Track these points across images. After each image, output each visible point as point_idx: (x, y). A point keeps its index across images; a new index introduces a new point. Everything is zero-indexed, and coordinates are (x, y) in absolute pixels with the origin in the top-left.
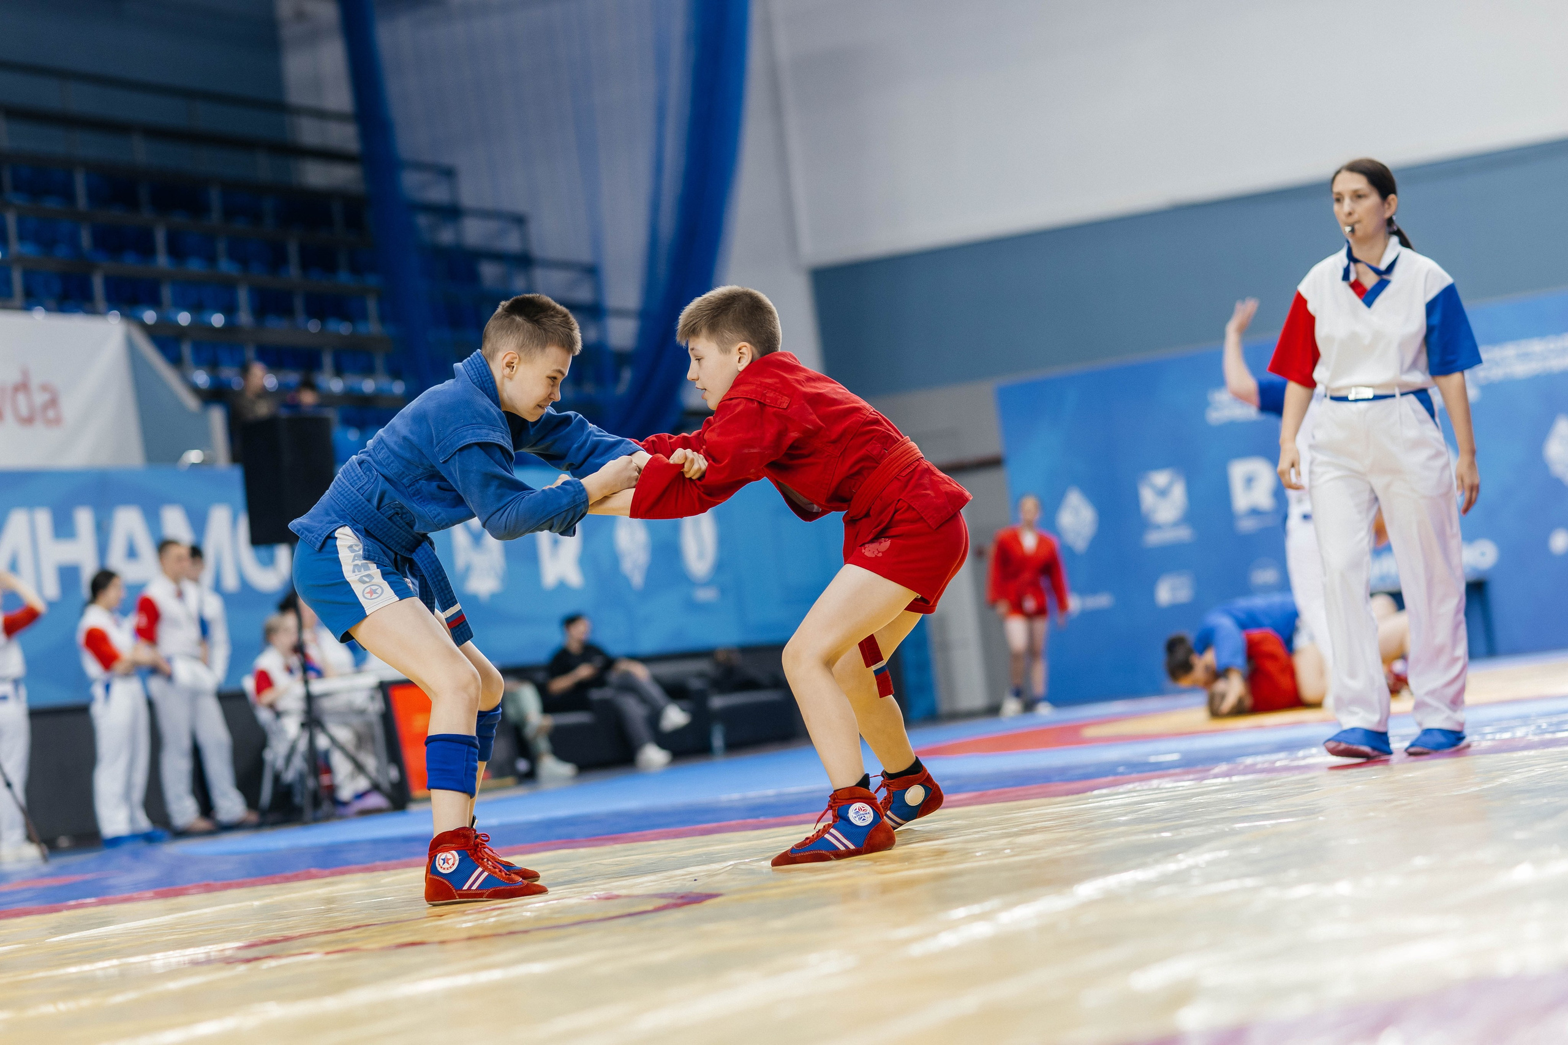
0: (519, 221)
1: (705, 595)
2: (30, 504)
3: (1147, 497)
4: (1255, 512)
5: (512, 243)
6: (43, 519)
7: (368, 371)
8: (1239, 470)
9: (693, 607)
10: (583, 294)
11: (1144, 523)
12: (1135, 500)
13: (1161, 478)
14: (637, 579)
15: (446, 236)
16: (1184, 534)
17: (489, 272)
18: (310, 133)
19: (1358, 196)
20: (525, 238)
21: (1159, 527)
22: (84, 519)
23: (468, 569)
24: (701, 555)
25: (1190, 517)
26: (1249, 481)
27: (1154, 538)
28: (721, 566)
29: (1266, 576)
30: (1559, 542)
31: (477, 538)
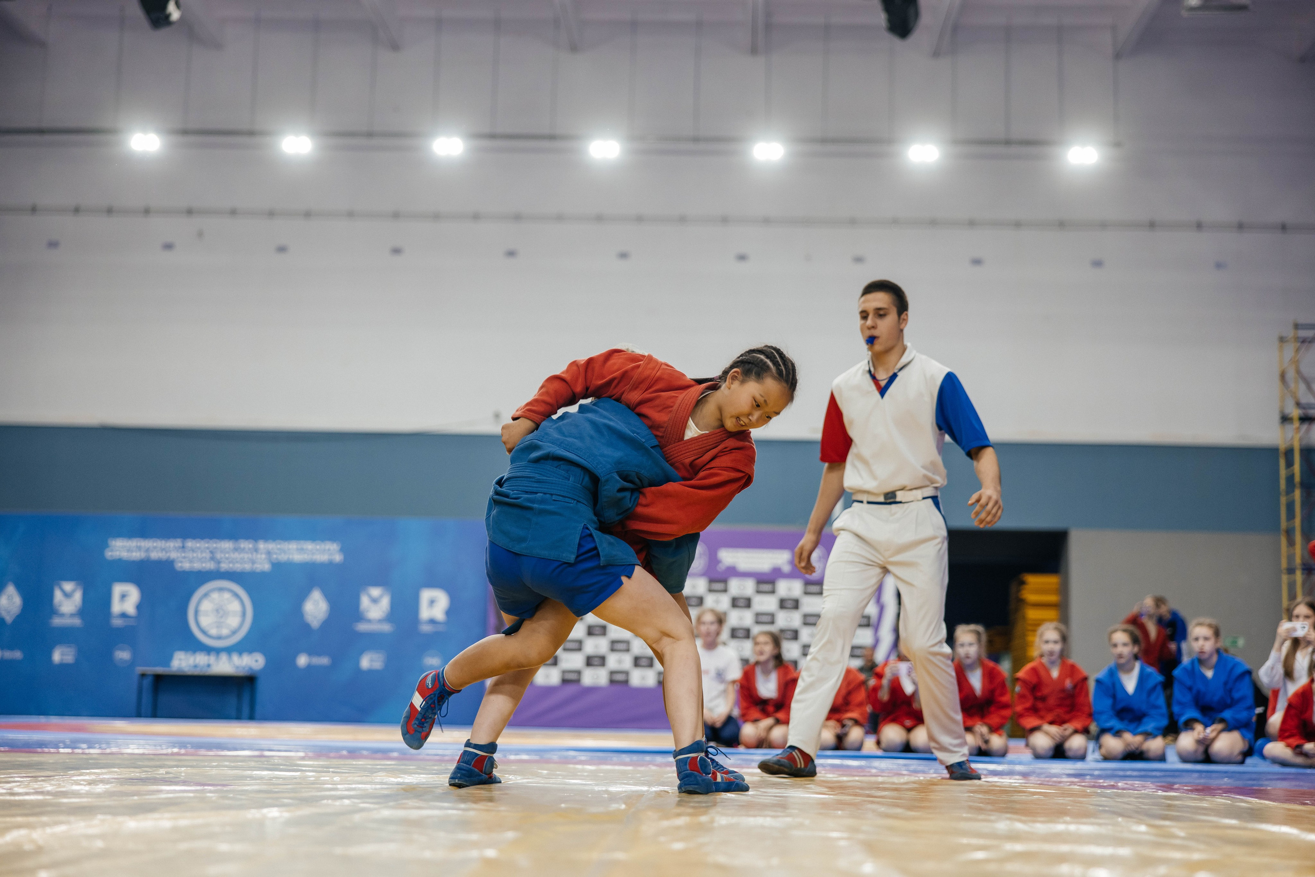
3: (58, 595)
4: (124, 615)
8: (118, 589)
11: (53, 611)
12: (50, 596)
13: (68, 586)
16: (77, 622)
21: (62, 615)
25: (82, 612)
26: (124, 596)
27: (57, 621)
29: (123, 655)
30: (302, 660)
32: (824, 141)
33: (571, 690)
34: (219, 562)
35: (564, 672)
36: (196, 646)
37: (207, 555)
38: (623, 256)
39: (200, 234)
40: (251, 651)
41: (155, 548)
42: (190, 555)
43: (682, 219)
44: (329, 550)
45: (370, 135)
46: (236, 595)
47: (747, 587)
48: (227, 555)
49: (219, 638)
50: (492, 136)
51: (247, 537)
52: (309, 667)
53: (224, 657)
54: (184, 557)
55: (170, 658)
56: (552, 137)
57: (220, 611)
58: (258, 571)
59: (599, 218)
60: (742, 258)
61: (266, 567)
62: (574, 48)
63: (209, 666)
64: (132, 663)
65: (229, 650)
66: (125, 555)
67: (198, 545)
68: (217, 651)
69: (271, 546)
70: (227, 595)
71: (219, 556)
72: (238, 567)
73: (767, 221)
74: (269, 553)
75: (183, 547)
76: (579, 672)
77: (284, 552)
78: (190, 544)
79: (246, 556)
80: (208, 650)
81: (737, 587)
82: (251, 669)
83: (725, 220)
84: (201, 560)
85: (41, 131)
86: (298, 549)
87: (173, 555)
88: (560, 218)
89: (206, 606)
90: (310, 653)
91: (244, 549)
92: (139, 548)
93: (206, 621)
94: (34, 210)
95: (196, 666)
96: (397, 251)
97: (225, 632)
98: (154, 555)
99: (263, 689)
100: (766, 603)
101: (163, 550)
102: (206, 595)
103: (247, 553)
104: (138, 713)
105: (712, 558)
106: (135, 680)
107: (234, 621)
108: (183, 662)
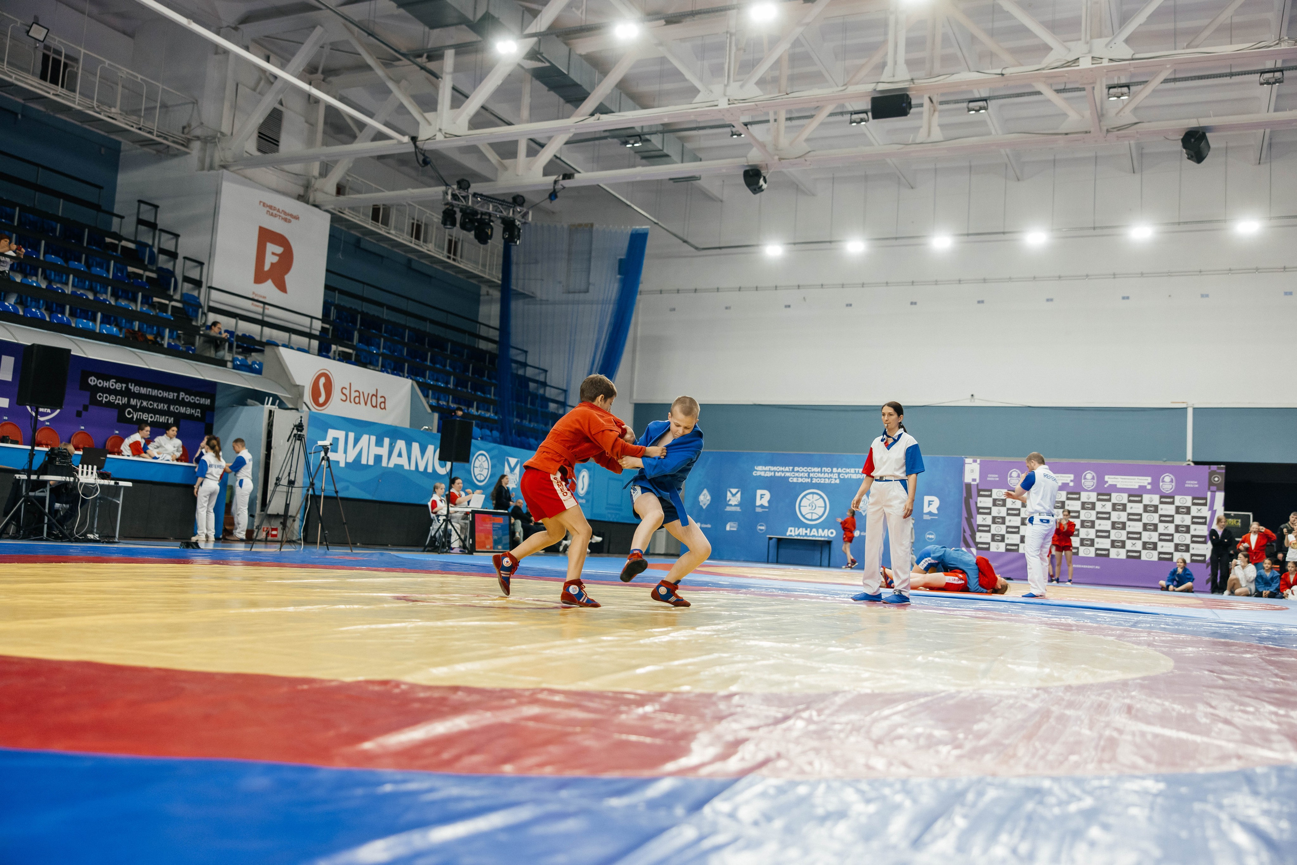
2: (370, 434)
3: (729, 495)
4: (762, 506)
5: (541, 378)
6: (373, 438)
7: (488, 410)
8: (759, 492)
10: (561, 398)
11: (726, 503)
13: (734, 491)
15: (521, 372)
16: (738, 509)
17: (532, 385)
18: (483, 331)
19: (890, 414)
20: (546, 377)
21: (731, 505)
22: (387, 441)
25: (740, 504)
26: (762, 496)
27: (728, 509)
28: (587, 493)
29: (761, 527)
31: (512, 470)
32: (1178, 223)
33: (1012, 555)
34: (812, 478)
36: (800, 524)
37: (806, 475)
38: (1050, 300)
39: (805, 299)
40: (828, 528)
41: (778, 471)
42: (797, 474)
43: (1087, 277)
45: (896, 238)
46: (821, 497)
47: (1123, 499)
48: (817, 475)
49: (812, 520)
50: (968, 235)
51: (827, 466)
53: (814, 530)
54: (793, 476)
55: (786, 530)
56: (1004, 233)
57: (812, 505)
58: (833, 483)
59: (1034, 279)
60: (1126, 298)
61: (838, 481)
62: (1017, 179)
63: (807, 535)
64: (766, 532)
65: (817, 527)
66: (763, 474)
67: (801, 469)
68: (811, 527)
69: (840, 470)
70: (816, 497)
71: (811, 475)
72: (822, 481)
73: (1142, 274)
74: (839, 474)
75: (793, 470)
77: (847, 473)
78: (796, 469)
79: (826, 475)
80: (806, 526)
81: (1116, 498)
82: (828, 537)
83: (1114, 276)
84: (802, 477)
85: (720, 248)
87: (788, 474)
88: (1010, 279)
89: (805, 502)
91: (826, 472)
92: (770, 471)
93: (805, 510)
94: (718, 290)
95: (799, 535)
96: (913, 303)
97: (815, 517)
98: (778, 475)
100: (1137, 508)
101: (782, 471)
102: (805, 497)
104: (768, 561)
105: (1101, 481)
106: (767, 540)
107: (820, 511)
108: (793, 533)
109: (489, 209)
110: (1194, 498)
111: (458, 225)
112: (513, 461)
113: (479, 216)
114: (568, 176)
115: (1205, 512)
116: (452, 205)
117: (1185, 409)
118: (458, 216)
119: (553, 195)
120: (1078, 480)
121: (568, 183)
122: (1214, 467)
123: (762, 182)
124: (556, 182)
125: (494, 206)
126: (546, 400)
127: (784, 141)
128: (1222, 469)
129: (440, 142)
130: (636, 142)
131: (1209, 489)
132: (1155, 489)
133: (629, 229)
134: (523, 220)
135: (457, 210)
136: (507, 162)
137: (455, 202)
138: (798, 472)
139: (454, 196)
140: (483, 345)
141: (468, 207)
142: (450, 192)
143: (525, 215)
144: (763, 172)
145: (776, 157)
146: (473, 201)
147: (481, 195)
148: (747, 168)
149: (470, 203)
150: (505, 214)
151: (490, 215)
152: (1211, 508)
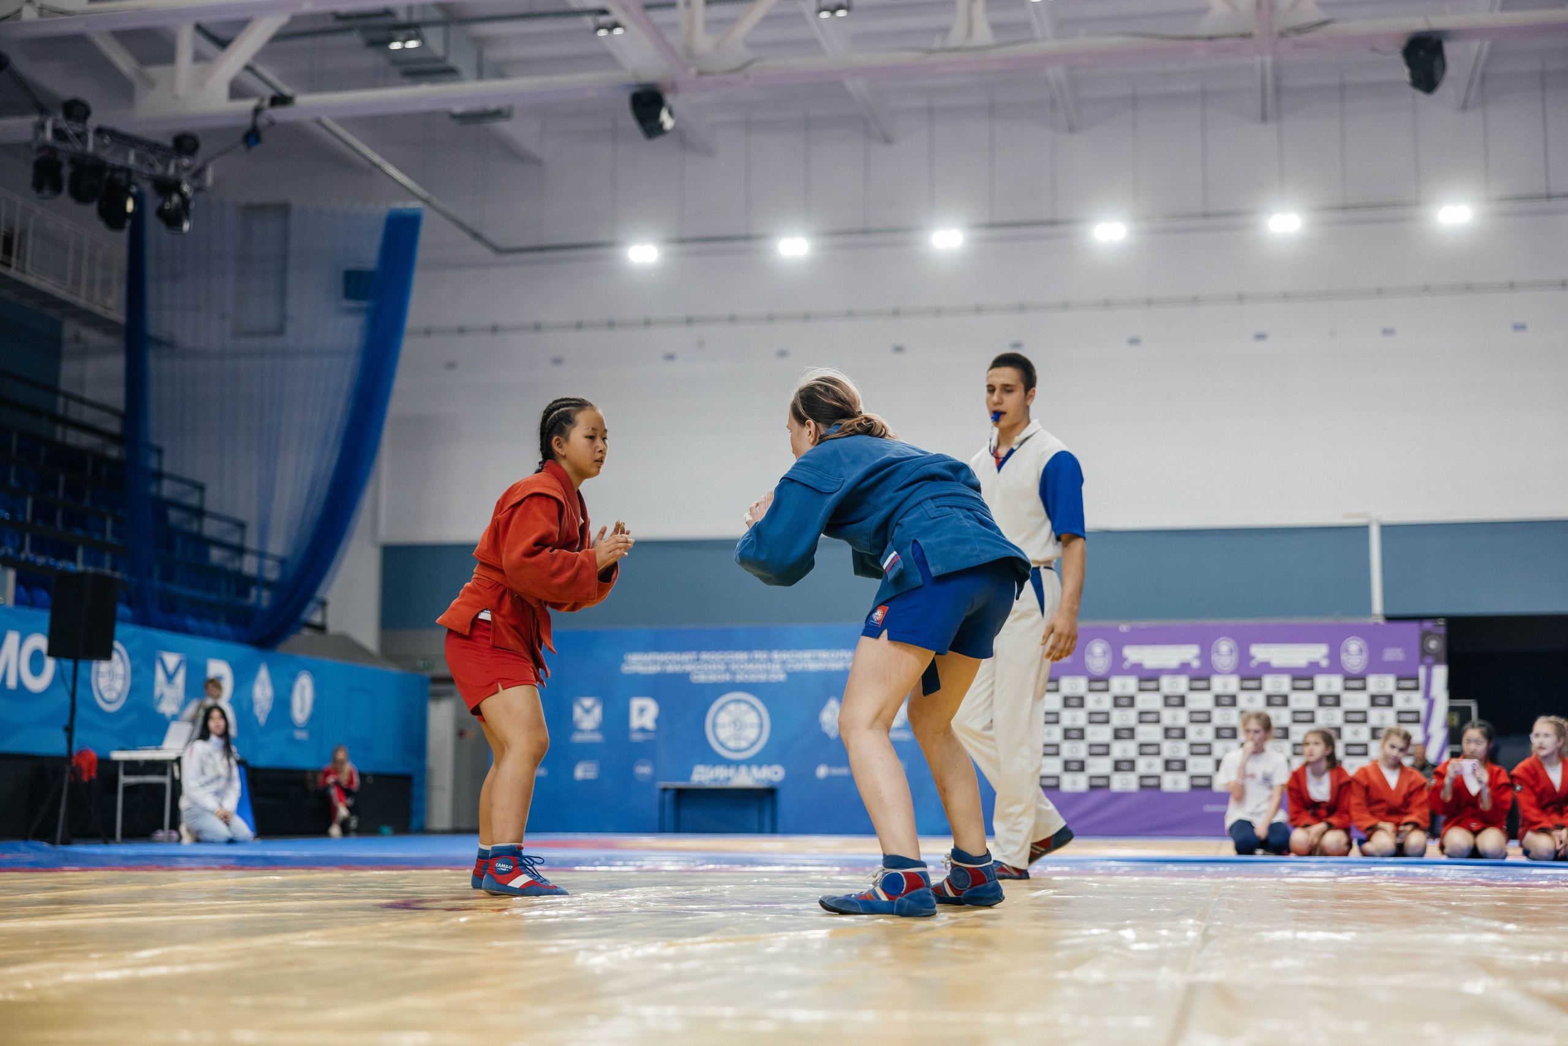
0: (201, 488)
1: (301, 735)
3: (578, 712)
4: (643, 730)
5: (193, 500)
8: (636, 703)
9: (292, 741)
10: (234, 539)
11: (574, 728)
12: (571, 713)
13: (588, 702)
14: (262, 719)
15: (153, 489)
16: (597, 737)
17: (174, 515)
18: (75, 411)
20: (202, 499)
21: (582, 731)
23: (162, 696)
24: (302, 710)
25: (601, 728)
26: (642, 711)
27: (578, 738)
28: (312, 718)
29: (644, 770)
30: (822, 771)
31: (170, 677)
32: (1344, 208)
33: (1099, 795)
34: (734, 673)
35: (1091, 777)
36: (716, 760)
37: (722, 667)
38: (1134, 341)
39: (701, 343)
40: (770, 764)
41: (670, 661)
42: (705, 667)
43: (1195, 300)
44: (844, 658)
45: (866, 232)
46: (753, 707)
47: (1283, 684)
48: (742, 666)
49: (738, 751)
50: (992, 226)
51: (761, 648)
52: (829, 778)
53: (743, 769)
54: (699, 670)
55: (690, 773)
56: (1054, 223)
57: (737, 723)
58: (773, 681)
59: (1107, 304)
60: (1261, 337)
61: (782, 677)
62: (1072, 129)
63: (729, 779)
64: (653, 779)
65: (748, 763)
66: (641, 669)
67: (713, 657)
68: (737, 764)
69: (785, 655)
70: (744, 707)
71: (734, 667)
72: (753, 678)
73: (1286, 296)
74: (783, 662)
75: (698, 660)
76: (1107, 778)
77: (799, 661)
78: (705, 656)
79: (760, 666)
80: (728, 763)
81: (1272, 684)
82: (770, 781)
83: (1240, 298)
84: (716, 672)
85: (541, 249)
86: (812, 658)
87: (689, 668)
88: (1065, 306)
89: (724, 718)
90: (830, 764)
91: (758, 659)
92: (655, 662)
93: (724, 733)
94: (537, 327)
95: (715, 780)
96: (898, 349)
97: (743, 744)
98: (671, 669)
99: (785, 801)
100: (1305, 701)
101: (677, 663)
102: (722, 707)
103: (762, 663)
104: (661, 828)
105: (1244, 656)
106: (657, 794)
107: (751, 733)
108: (703, 776)
109: (127, 158)
110: (1399, 679)
111: (66, 187)
112: (171, 660)
113: (108, 174)
114: (280, 100)
115: (1417, 702)
116: (52, 150)
117: (1364, 529)
118: (66, 171)
119: (252, 136)
120: (1205, 656)
121: (280, 114)
122: (1428, 625)
123: (665, 116)
124: (257, 111)
125: (137, 156)
126: (204, 543)
127: (703, 42)
128: (1441, 627)
129: (29, 24)
130: (410, 39)
131: (1422, 662)
132: (1335, 666)
133: (381, 208)
134: (196, 183)
135: (63, 159)
136: (154, 71)
137: (60, 145)
138: (707, 662)
139: (58, 133)
140: (75, 438)
141: (85, 156)
142: (49, 124)
143: (199, 174)
144: (669, 99)
145: (692, 71)
146: (95, 145)
147: (113, 133)
148: (636, 90)
149: (90, 147)
150: (159, 169)
151: (128, 171)
152: (1427, 693)
